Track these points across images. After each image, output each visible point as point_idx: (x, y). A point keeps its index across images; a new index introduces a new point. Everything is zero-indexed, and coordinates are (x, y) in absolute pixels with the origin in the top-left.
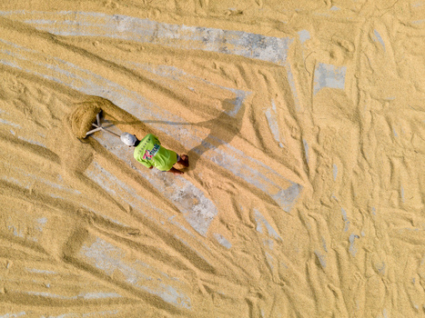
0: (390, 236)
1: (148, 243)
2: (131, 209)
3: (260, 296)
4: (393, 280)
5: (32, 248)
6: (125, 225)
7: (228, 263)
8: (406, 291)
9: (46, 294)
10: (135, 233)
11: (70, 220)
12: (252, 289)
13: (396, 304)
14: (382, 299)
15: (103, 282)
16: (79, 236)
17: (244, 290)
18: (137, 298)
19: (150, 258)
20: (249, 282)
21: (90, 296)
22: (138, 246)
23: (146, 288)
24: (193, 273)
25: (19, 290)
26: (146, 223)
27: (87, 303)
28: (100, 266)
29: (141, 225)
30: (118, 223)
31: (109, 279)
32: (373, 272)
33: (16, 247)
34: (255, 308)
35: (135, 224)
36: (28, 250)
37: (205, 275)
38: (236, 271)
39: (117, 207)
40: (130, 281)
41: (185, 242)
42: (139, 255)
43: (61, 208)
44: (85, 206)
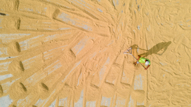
0: (150, 4)
1: (78, 12)
2: (72, 3)
3: (112, 25)
4: (151, 17)
5: (44, 16)
6: (70, 8)
7: (102, 16)
8: (155, 20)
9: (49, 29)
10: (73, 10)
11: (54, 7)
12: (110, 23)
13: (152, 23)
14: (148, 22)
15: (66, 25)
16: (57, 12)
17: (108, 24)
18: (76, 29)
19: (79, 17)
20: (109, 22)
21: (62, 29)
22: (75, 13)
23: (78, 26)
24: (92, 20)
25: (41, 28)
26: (77, 7)
27: (61, 31)
28: (64, 20)
29: (75, 7)
30: (68, 7)
31: (67, 24)
32: (145, 15)
33: (39, 16)
34: (111, 29)
35: (73, 7)
36: (43, 17)
37: (95, 20)
38: (105, 19)
39: (67, 3)
40: (73, 24)
41: (89, 11)
42: (75, 16)
43: (51, 4)
44: (58, 3)
